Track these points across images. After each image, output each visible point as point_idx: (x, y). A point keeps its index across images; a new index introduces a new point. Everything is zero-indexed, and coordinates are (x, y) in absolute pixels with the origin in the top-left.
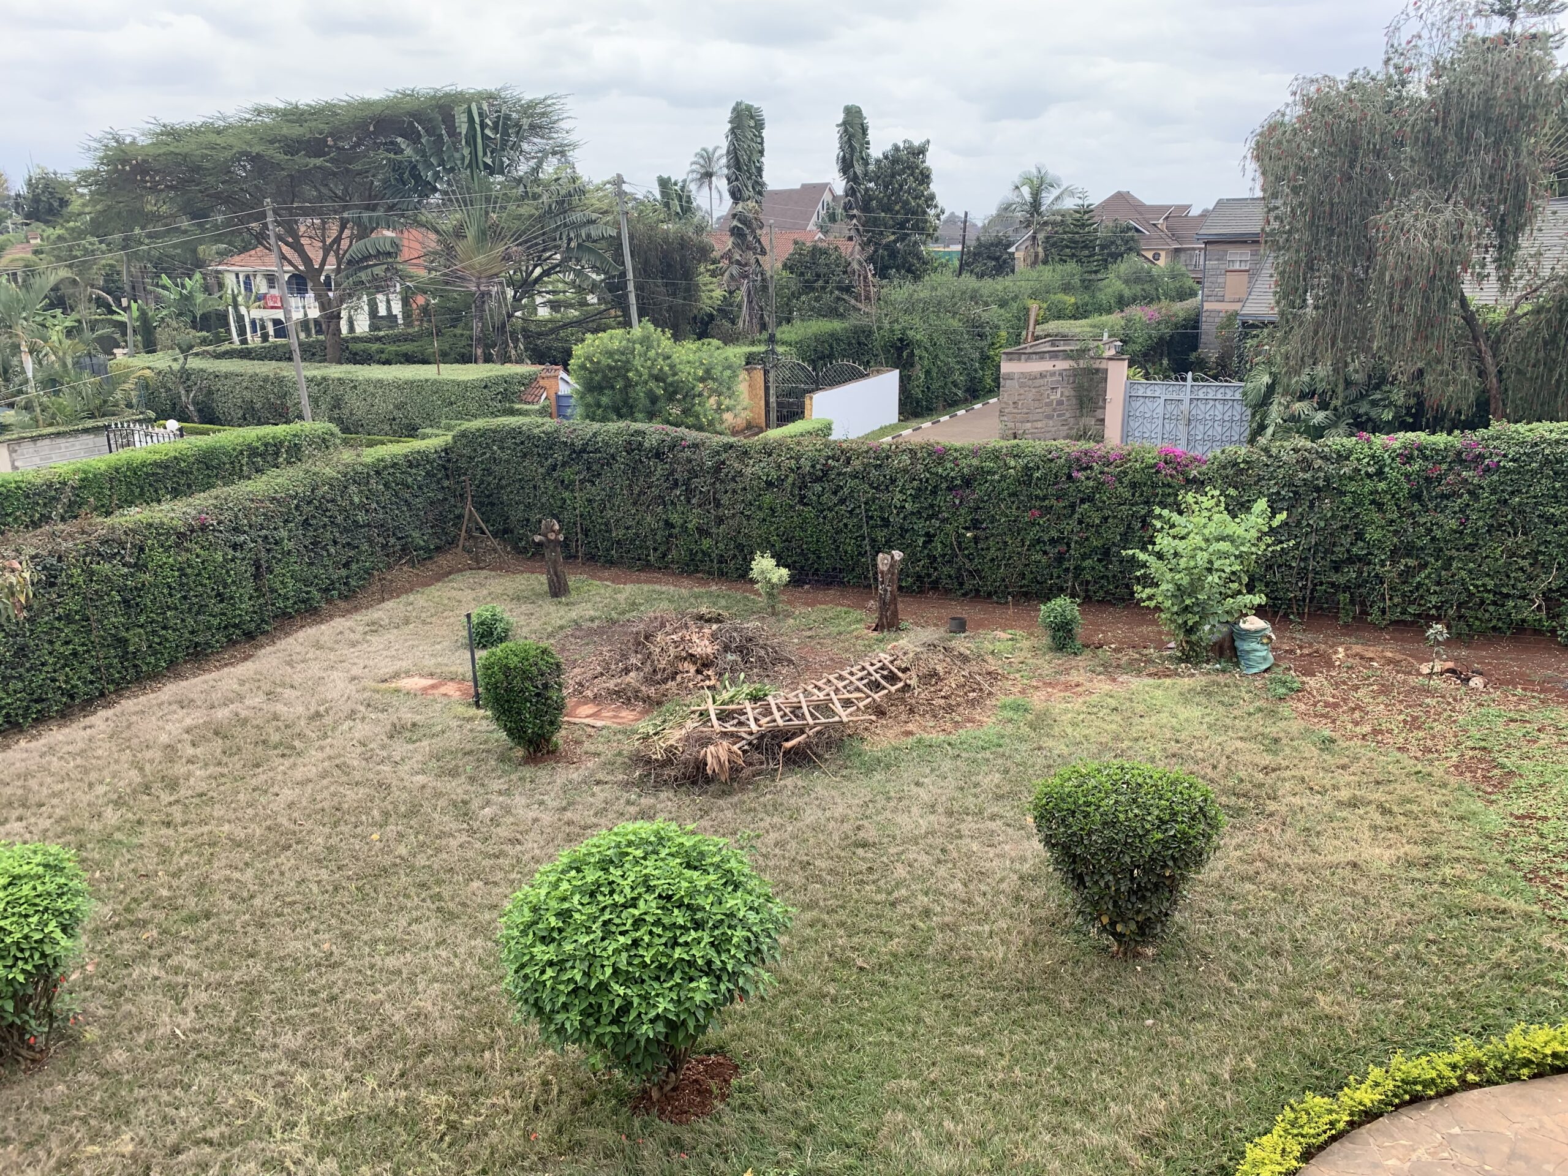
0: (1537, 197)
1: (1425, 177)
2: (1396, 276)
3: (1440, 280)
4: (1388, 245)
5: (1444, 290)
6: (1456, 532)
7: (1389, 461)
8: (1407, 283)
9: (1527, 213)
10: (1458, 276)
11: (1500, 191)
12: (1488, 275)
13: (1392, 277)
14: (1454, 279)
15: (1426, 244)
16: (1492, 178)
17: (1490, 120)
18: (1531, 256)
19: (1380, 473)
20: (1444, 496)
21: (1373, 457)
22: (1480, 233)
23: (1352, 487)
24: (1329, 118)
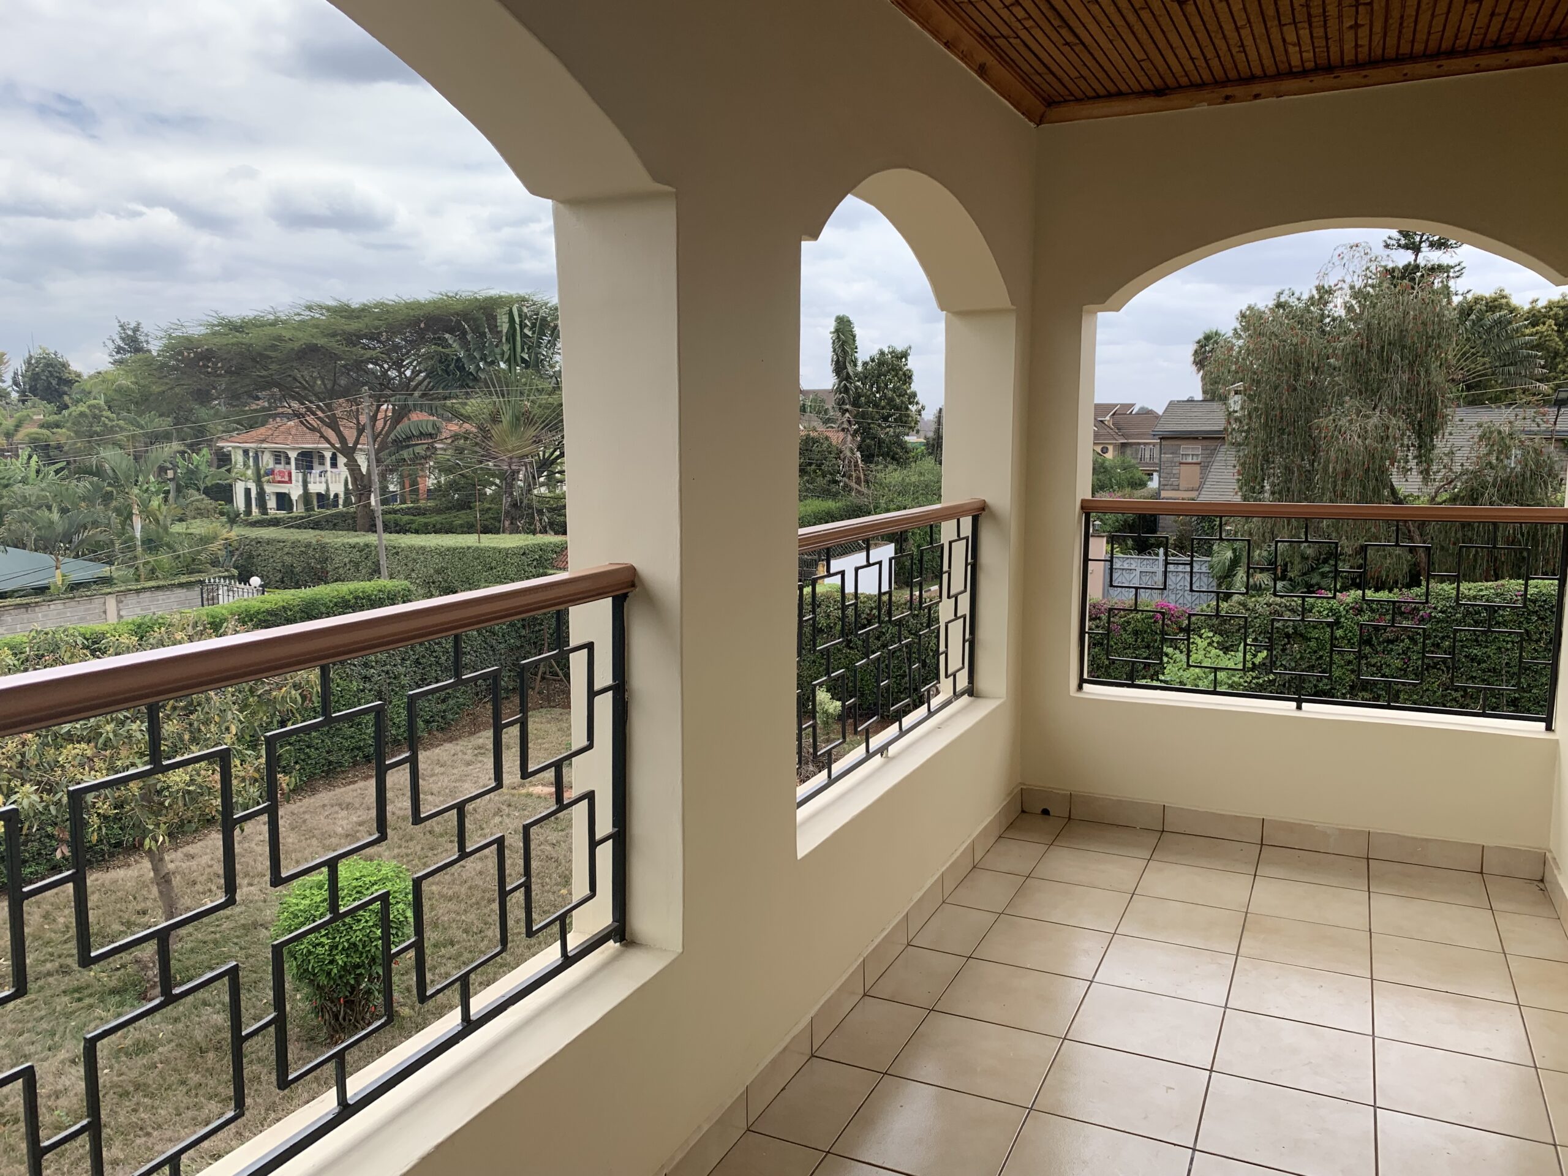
0: (1446, 407)
1: (1356, 390)
2: (1338, 467)
3: (1374, 471)
4: (1329, 444)
5: (1377, 480)
6: (1401, 670)
7: (1344, 613)
8: (1347, 474)
9: (1439, 420)
10: (1387, 469)
11: (1416, 402)
12: (1411, 469)
13: (1334, 469)
14: (1384, 471)
15: (1360, 442)
16: (1409, 392)
17: (1404, 347)
18: (1446, 455)
19: (1337, 623)
20: (1390, 642)
21: (1331, 610)
22: (1403, 435)
23: (1315, 634)
24: (1276, 342)
